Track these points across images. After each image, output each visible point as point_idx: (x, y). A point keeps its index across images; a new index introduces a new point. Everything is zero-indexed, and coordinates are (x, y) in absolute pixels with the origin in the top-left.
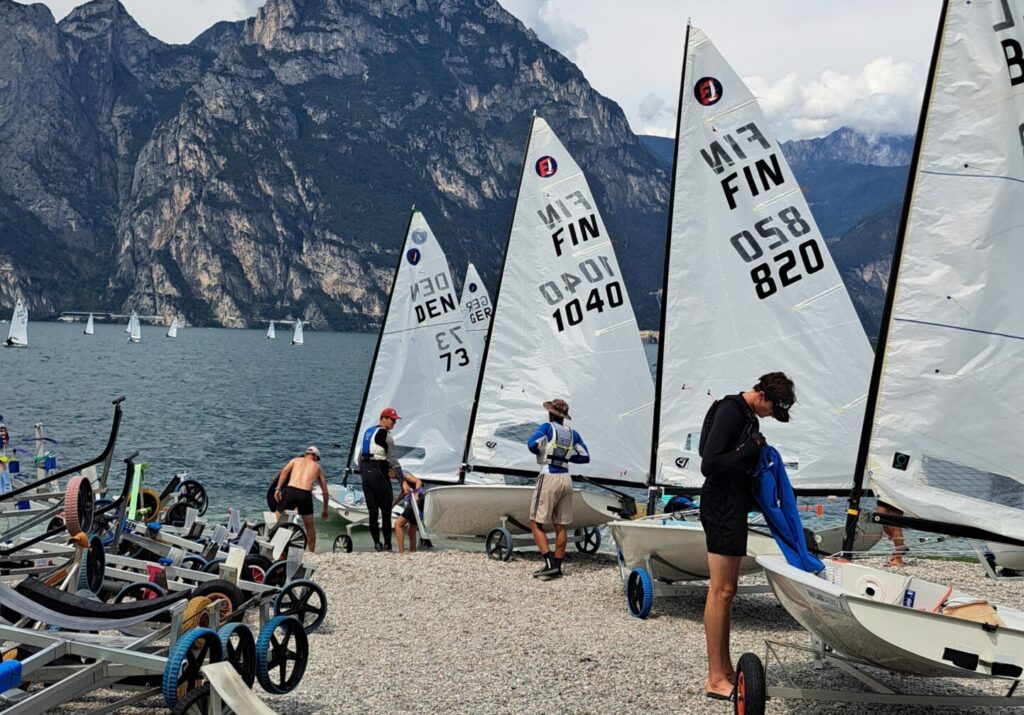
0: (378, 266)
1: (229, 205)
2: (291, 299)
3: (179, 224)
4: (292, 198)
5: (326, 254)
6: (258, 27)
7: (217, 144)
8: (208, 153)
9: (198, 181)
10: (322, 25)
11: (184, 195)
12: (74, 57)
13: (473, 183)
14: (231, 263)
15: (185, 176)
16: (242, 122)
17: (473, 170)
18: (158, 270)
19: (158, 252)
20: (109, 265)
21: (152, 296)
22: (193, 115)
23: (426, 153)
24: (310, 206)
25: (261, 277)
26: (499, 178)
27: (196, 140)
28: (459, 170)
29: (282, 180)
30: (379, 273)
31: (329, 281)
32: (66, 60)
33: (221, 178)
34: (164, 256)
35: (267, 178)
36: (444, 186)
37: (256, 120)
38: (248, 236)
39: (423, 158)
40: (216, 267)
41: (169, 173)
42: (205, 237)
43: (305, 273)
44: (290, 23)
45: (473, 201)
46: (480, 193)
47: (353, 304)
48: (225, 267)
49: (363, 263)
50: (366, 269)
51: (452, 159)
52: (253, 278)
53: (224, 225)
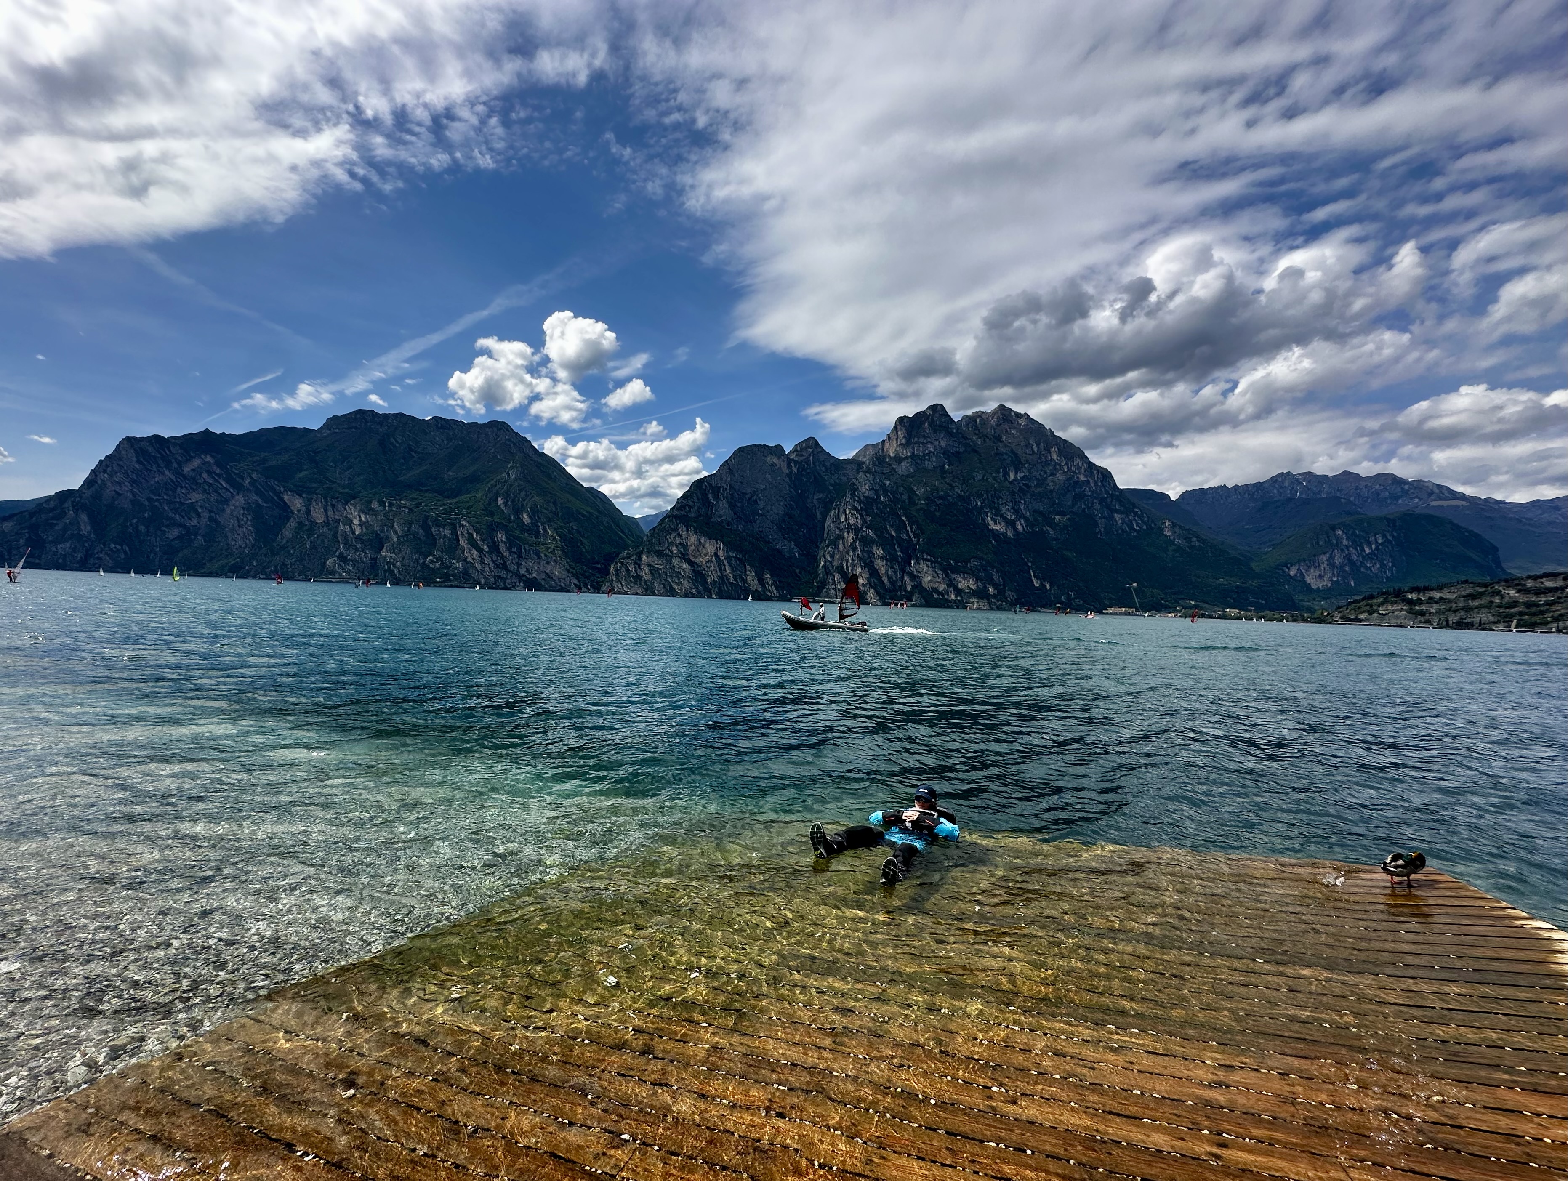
0: (953, 573)
1: (873, 541)
2: (906, 590)
3: (847, 553)
4: (905, 536)
5: (924, 567)
6: (887, 445)
7: (866, 511)
8: (861, 515)
9: (857, 530)
10: (921, 440)
11: (850, 537)
12: (795, 470)
13: (1011, 524)
14: (874, 572)
15: (849, 528)
16: (878, 497)
17: (1010, 516)
18: (837, 576)
19: (837, 567)
20: (814, 573)
21: (835, 589)
22: (853, 495)
23: (982, 507)
24: (915, 540)
25: (889, 578)
26: (1026, 519)
27: (856, 509)
28: (1002, 516)
29: (901, 527)
30: (954, 576)
31: (927, 579)
32: (791, 472)
33: (868, 528)
34: (840, 569)
35: (891, 526)
36: (993, 526)
37: (886, 495)
38: (882, 558)
39: (980, 510)
40: (866, 575)
41: (842, 526)
42: (860, 559)
43: (913, 577)
44: (903, 441)
45: (1010, 534)
46: (1015, 529)
47: (939, 593)
48: (871, 574)
49: (945, 571)
50: (947, 575)
51: (998, 510)
52: (885, 579)
53: (871, 553)
